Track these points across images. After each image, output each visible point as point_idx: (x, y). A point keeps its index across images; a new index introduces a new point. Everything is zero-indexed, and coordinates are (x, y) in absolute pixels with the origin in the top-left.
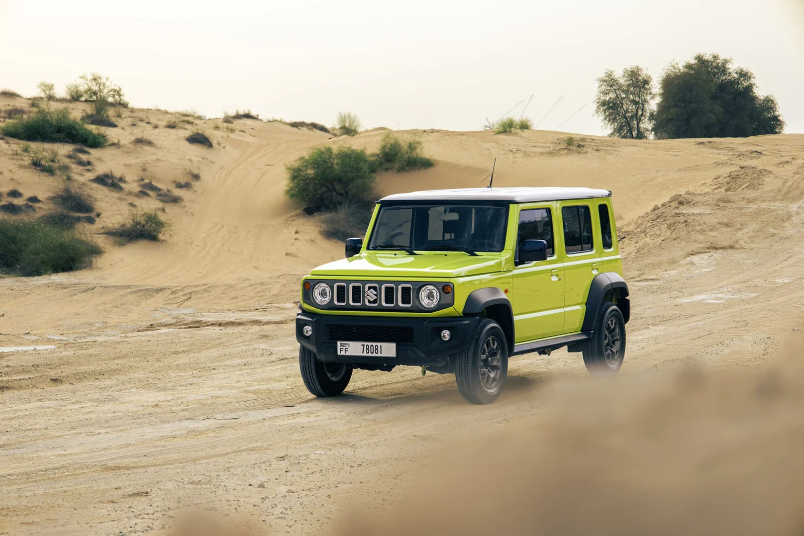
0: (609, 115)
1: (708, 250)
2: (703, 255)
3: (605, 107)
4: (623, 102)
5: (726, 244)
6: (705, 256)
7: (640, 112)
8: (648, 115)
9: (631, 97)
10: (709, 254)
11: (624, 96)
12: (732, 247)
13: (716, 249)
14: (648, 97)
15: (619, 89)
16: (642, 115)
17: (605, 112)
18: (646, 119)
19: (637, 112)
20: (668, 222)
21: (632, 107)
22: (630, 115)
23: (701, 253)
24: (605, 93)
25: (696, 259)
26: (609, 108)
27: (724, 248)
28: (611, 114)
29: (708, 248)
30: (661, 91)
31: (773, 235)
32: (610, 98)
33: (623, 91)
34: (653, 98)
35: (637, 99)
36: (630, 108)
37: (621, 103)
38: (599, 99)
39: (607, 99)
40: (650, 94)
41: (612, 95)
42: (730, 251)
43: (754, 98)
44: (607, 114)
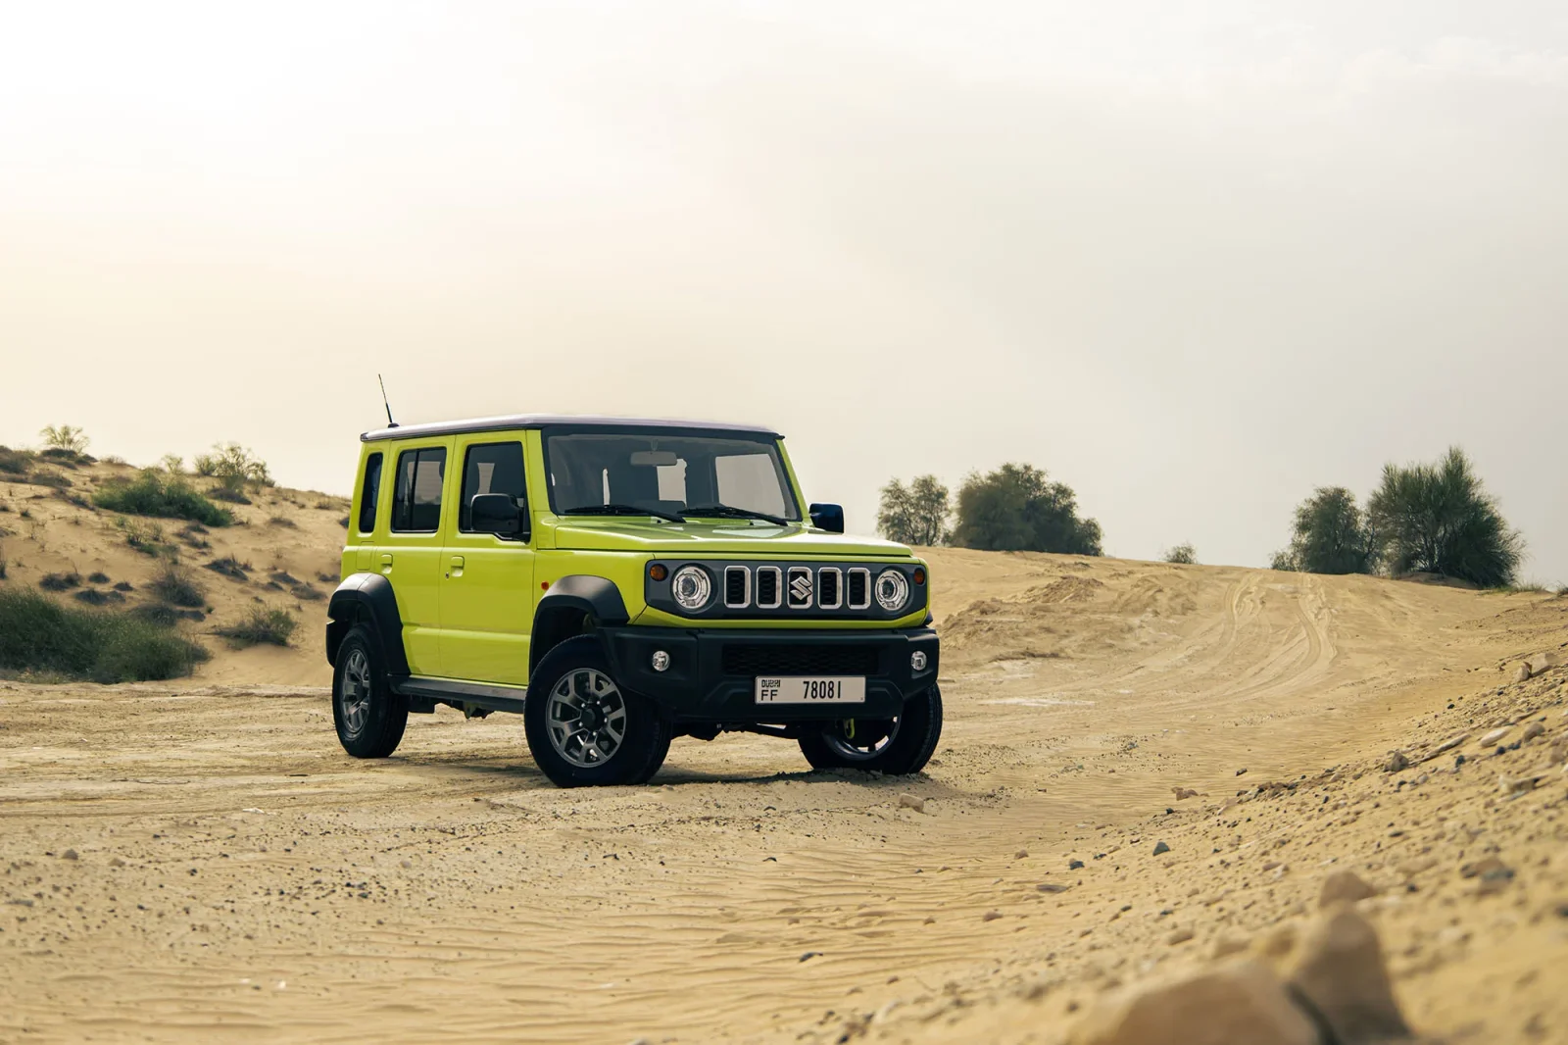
0: (893, 535)
1: (1022, 657)
2: (1015, 661)
3: (889, 524)
4: (912, 518)
5: (1047, 651)
6: (1020, 662)
7: (932, 532)
8: (942, 535)
9: (922, 513)
10: (1025, 661)
11: (913, 511)
12: (1054, 655)
13: (1033, 656)
14: (943, 514)
15: (906, 502)
16: (934, 536)
17: (888, 531)
18: (939, 542)
19: (928, 532)
20: (967, 630)
21: (922, 525)
22: (919, 535)
23: (1013, 659)
24: (889, 506)
25: (1005, 664)
26: (893, 525)
27: (1043, 656)
28: (896, 532)
29: (1023, 654)
30: (959, 506)
31: (1111, 646)
32: (895, 513)
33: (912, 505)
34: (948, 515)
35: (929, 516)
36: (920, 526)
37: (909, 519)
38: (882, 513)
39: (892, 514)
40: (946, 509)
41: (898, 510)
42: (1052, 660)
43: (1073, 521)
44: (891, 532)
